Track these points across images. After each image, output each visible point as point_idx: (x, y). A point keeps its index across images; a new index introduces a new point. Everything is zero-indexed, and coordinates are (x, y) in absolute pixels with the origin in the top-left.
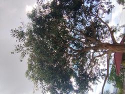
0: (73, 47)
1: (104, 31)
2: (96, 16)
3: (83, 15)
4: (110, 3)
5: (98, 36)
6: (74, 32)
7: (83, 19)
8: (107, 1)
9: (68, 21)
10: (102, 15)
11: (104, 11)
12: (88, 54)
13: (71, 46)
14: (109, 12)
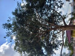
0: (42, 29)
1: (59, 18)
2: (54, 10)
3: (46, 10)
4: (61, 2)
5: (55, 21)
6: (41, 21)
7: (46, 13)
8: (59, 1)
9: (37, 14)
10: (57, 9)
11: (58, 7)
12: (51, 32)
13: (40, 28)
14: (61, 7)
